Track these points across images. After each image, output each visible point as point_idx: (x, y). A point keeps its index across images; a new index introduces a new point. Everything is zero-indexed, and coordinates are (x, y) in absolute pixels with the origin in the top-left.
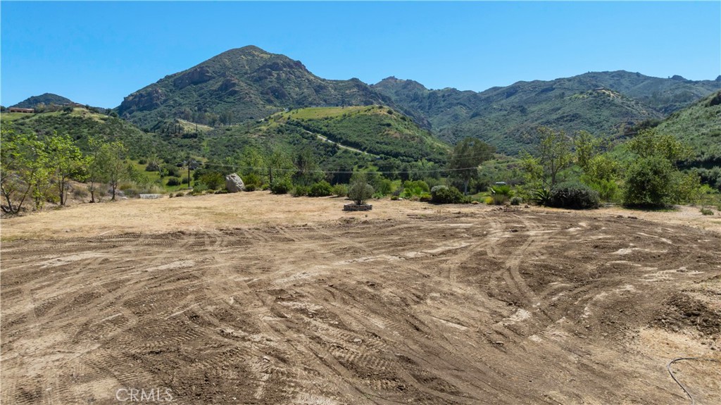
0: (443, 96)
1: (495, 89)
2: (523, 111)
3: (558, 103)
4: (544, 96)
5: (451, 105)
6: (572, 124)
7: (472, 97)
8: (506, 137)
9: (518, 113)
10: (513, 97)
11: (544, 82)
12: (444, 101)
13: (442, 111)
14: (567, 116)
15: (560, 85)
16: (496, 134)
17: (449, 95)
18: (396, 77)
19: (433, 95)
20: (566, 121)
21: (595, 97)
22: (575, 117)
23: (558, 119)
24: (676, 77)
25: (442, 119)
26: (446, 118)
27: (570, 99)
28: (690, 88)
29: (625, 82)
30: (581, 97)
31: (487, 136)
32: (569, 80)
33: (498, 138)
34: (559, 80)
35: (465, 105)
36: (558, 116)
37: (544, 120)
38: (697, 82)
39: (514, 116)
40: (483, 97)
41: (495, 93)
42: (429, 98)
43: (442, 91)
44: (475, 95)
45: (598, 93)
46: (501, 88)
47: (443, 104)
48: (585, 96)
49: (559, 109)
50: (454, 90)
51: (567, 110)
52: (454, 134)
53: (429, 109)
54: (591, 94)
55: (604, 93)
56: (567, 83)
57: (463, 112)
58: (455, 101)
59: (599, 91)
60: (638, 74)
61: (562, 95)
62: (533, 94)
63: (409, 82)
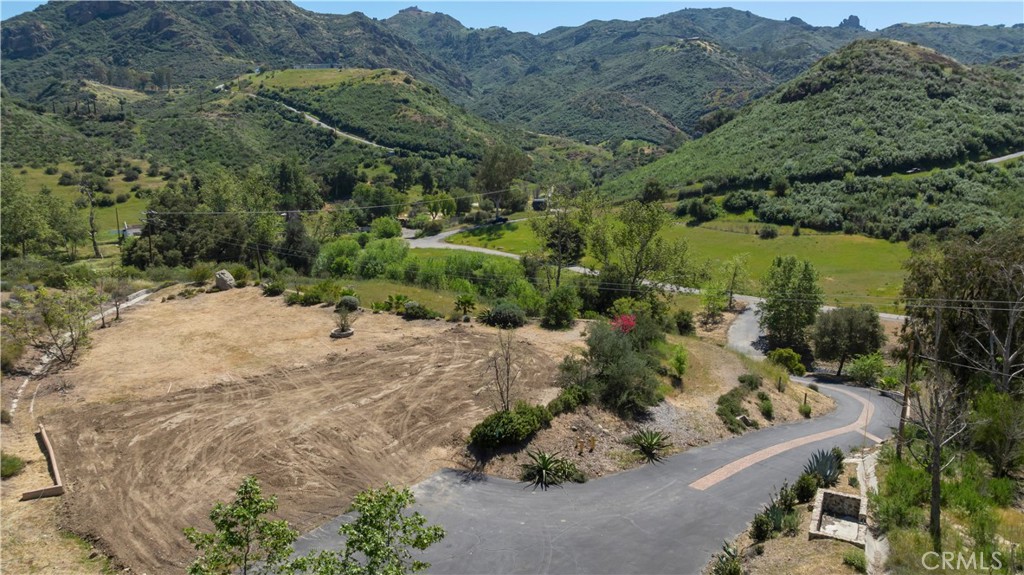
0: (488, 39)
1: (561, 29)
2: (595, 67)
3: (640, 57)
4: (624, 44)
5: (499, 53)
6: (656, 89)
7: (528, 41)
8: (570, 109)
9: (588, 70)
10: (584, 44)
11: (625, 22)
12: (489, 47)
13: (487, 63)
14: (650, 78)
15: (646, 27)
16: (558, 104)
17: (496, 39)
18: (419, 8)
19: (474, 36)
20: (650, 84)
21: (687, 51)
22: (661, 78)
23: (638, 82)
24: (795, 21)
25: (487, 74)
26: (493, 73)
27: (656, 52)
28: (808, 38)
29: (732, 24)
30: (670, 50)
31: (545, 105)
32: (659, 20)
33: (558, 110)
34: (645, 20)
35: (518, 54)
36: (639, 77)
37: (621, 83)
38: (817, 29)
39: (582, 74)
40: (545, 42)
41: (560, 36)
42: (468, 40)
43: (487, 31)
44: (531, 39)
45: (692, 46)
46: (569, 28)
47: (487, 51)
48: (675, 49)
49: (641, 66)
50: (503, 31)
51: (651, 68)
52: (501, 102)
53: (468, 59)
54: (682, 46)
55: (699, 45)
56: (656, 25)
57: (515, 64)
58: (505, 48)
59: (693, 43)
60: (748, 14)
61: (648, 45)
62: (611, 41)
63: (439, 17)
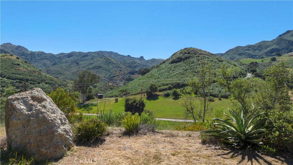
0: (38, 55)
1: (62, 54)
2: (77, 63)
3: (92, 61)
4: (84, 58)
5: (42, 59)
6: (99, 70)
7: (51, 57)
8: (73, 74)
9: (75, 64)
10: (71, 58)
11: (83, 52)
12: (38, 57)
13: (38, 62)
14: (97, 67)
15: (90, 54)
16: (68, 73)
17: (41, 55)
18: (11, 43)
19: (32, 54)
20: (96, 68)
21: (106, 60)
22: (100, 67)
23: (93, 68)
24: (129, 56)
25: (38, 65)
26: (40, 65)
27: (97, 60)
28: (134, 60)
29: (113, 56)
30: (101, 59)
31: (63, 73)
32: (94, 53)
33: (69, 74)
34: (90, 52)
35: (49, 60)
36: (93, 66)
37: (87, 68)
38: (135, 58)
39: (74, 65)
40: (57, 57)
41: (63, 55)
42: (31, 55)
43: (37, 52)
44: (53, 55)
45: (107, 59)
46: (65, 53)
47: (38, 58)
48: (102, 59)
49: (93, 64)
50: (43, 52)
51: (96, 64)
52: (47, 72)
53: (31, 60)
54: (104, 59)
55: (109, 59)
56: (93, 54)
57: (48, 63)
58: (44, 58)
59: (107, 58)
60: (117, 53)
61: (92, 59)
62: (80, 57)
63: (19, 47)
